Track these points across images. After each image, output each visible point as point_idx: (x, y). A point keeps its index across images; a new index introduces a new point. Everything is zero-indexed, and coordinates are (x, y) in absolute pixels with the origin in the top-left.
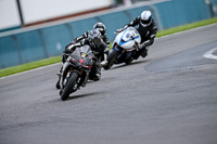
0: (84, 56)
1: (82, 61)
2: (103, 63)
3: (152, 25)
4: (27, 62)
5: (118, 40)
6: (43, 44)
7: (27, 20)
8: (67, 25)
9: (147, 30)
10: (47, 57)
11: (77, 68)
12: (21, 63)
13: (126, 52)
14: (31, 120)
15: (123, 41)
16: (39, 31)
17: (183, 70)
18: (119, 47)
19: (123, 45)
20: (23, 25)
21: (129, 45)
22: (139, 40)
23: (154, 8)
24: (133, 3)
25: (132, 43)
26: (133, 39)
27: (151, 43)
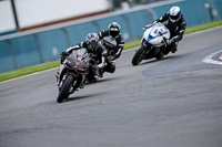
0: (80, 59)
1: (78, 64)
2: (100, 66)
3: (181, 20)
5: (146, 36)
6: (39, 49)
7: (23, 24)
8: (63, 29)
9: (176, 26)
10: (42, 62)
11: (73, 71)
12: (16, 68)
13: (154, 48)
15: (151, 37)
16: (34, 35)
17: (182, 75)
18: (147, 43)
19: (151, 41)
20: (18, 29)
21: (157, 41)
23: (152, 11)
24: (131, 6)
25: (161, 39)
26: (161, 35)
27: (180, 39)
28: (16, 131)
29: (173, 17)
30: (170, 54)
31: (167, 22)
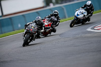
2: (42, 31)
3: (92, 7)
4: (5, 33)
6: (12, 24)
7: (5, 13)
8: (23, 15)
9: (90, 9)
10: (14, 30)
14: (7, 60)
15: (78, 15)
16: (10, 18)
18: (76, 17)
19: (78, 17)
20: (3, 15)
21: (81, 16)
22: (86, 14)
24: (54, 5)
25: (82, 15)
26: (83, 14)
27: (92, 15)
28: (2, 62)
29: (88, 6)
30: (87, 22)
31: (86, 8)
